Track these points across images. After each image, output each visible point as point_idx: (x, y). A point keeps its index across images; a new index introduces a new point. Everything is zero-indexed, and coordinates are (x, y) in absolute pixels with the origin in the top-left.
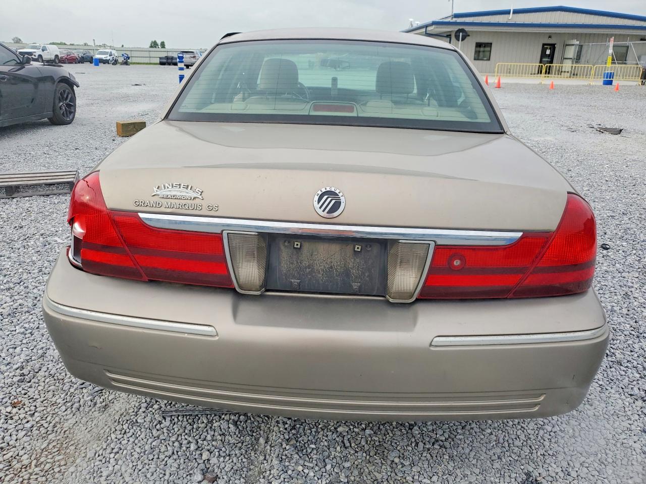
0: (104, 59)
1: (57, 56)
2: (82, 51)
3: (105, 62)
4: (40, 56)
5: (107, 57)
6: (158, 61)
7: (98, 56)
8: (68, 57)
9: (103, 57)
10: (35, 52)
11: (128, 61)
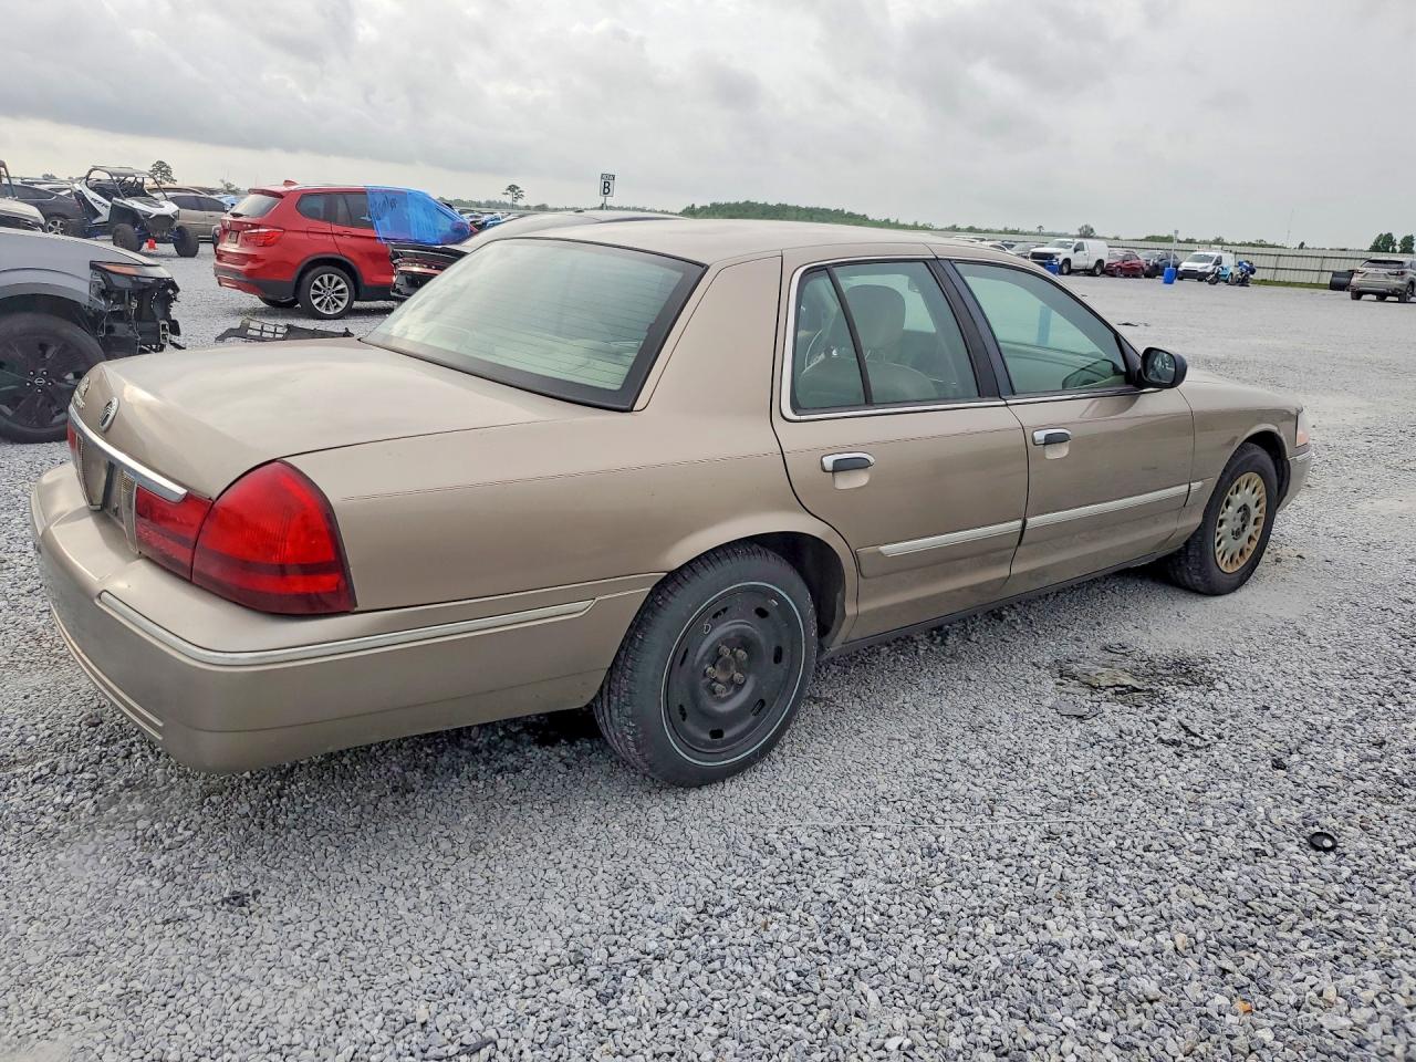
0: (1200, 271)
1: (1100, 262)
2: (1158, 252)
3: (1201, 277)
4: (1067, 261)
5: (1206, 267)
6: (1327, 279)
7: (1185, 265)
8: (1123, 266)
9: (1198, 267)
10: (1059, 254)
11: (1251, 276)
